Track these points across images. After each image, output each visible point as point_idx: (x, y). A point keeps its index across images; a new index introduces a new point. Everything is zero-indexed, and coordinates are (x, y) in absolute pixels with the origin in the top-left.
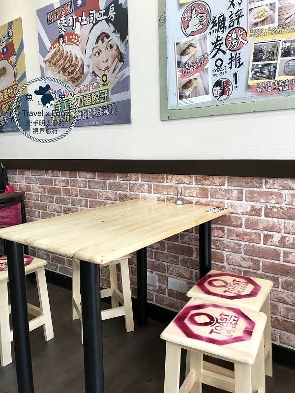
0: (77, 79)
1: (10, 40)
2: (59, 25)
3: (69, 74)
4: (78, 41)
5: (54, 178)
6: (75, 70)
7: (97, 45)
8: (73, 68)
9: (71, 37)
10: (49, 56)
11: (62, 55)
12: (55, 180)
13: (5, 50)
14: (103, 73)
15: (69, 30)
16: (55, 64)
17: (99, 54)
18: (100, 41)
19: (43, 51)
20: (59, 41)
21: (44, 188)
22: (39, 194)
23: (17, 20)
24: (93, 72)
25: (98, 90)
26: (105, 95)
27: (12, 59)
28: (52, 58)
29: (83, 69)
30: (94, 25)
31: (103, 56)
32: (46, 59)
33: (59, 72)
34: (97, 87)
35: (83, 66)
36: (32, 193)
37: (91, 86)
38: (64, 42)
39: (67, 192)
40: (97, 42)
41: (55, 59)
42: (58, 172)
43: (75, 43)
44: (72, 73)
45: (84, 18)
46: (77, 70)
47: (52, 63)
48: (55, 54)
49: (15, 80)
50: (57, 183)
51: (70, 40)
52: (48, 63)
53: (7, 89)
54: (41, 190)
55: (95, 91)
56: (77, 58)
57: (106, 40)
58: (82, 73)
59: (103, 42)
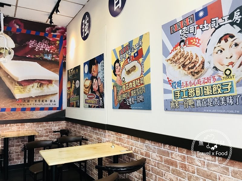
0: (197, 73)
1: (141, 48)
2: (181, 33)
3: (189, 69)
4: (199, 43)
5: (171, 151)
6: (195, 66)
7: (219, 45)
8: (193, 65)
9: (192, 41)
10: (170, 56)
11: (182, 55)
12: (172, 154)
13: (136, 54)
14: (227, 68)
15: (190, 36)
16: (176, 62)
17: (221, 52)
18: (223, 41)
19: (165, 52)
20: (180, 45)
21: (161, 158)
22: (157, 162)
23: (146, 34)
24: (215, 67)
25: (221, 82)
26: (229, 87)
27: (141, 60)
28: (174, 58)
29: (203, 65)
30: (216, 29)
31: (227, 53)
32: (168, 58)
33: (180, 68)
34: (219, 80)
35: (203, 63)
36: (150, 159)
37: (212, 79)
38: (185, 45)
39: (184, 167)
40: (220, 42)
41: (176, 58)
42: (175, 147)
43: (196, 45)
44: (192, 68)
45: (205, 25)
46: (197, 66)
47: (174, 61)
48: (177, 54)
49: (142, 74)
50: (173, 156)
51: (190, 43)
52: (169, 62)
53: (135, 80)
54: (159, 159)
55: (216, 83)
56: (197, 56)
57: (230, 40)
58: (203, 68)
59: (226, 41)
